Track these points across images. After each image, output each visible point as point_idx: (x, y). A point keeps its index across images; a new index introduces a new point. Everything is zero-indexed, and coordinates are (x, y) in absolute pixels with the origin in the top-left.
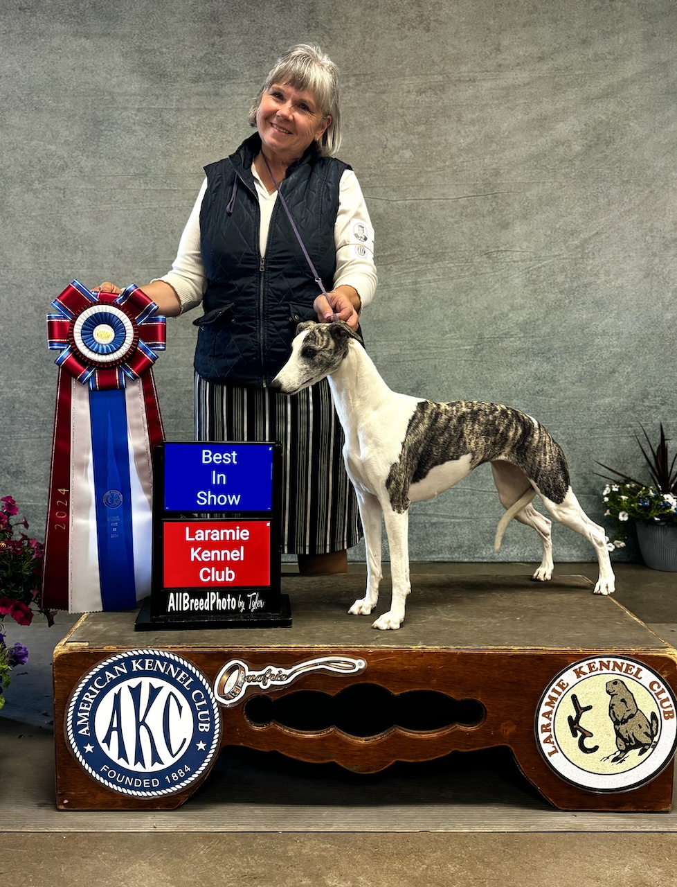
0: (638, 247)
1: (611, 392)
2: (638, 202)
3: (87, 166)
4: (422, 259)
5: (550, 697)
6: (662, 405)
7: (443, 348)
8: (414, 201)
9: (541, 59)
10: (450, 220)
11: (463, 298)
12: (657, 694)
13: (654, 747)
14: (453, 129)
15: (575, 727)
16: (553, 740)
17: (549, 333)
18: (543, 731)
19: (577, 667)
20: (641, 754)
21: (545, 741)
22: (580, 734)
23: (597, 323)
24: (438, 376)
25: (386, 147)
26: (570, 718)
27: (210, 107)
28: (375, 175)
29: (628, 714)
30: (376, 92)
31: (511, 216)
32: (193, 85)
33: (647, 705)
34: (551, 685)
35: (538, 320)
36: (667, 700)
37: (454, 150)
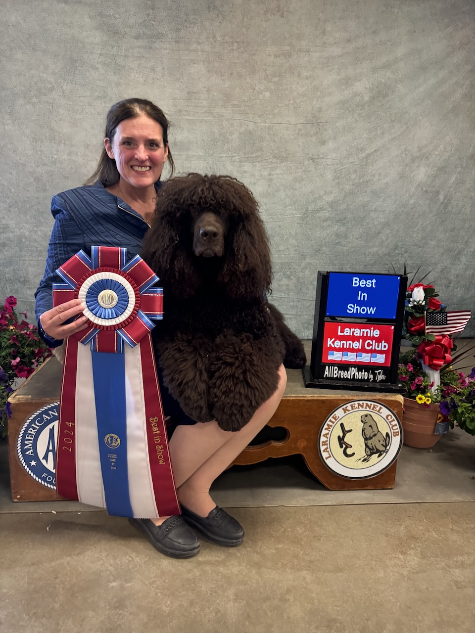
0: (398, 160)
1: (377, 245)
2: (399, 133)
3: (67, 89)
4: (274, 160)
5: (328, 425)
6: (405, 252)
7: (285, 215)
8: (270, 124)
9: (349, 41)
10: (291, 137)
11: (298, 185)
12: (390, 422)
13: (387, 453)
14: (295, 81)
15: (342, 442)
16: (329, 450)
17: (345, 209)
18: (323, 445)
19: (344, 407)
20: (379, 457)
21: (324, 451)
22: (344, 446)
23: (372, 204)
24: (281, 232)
25: (255, 89)
26: (339, 437)
27: (146, 56)
28: (248, 106)
29: (373, 434)
30: (249, 54)
31: (327, 137)
32: (135, 41)
33: (384, 428)
34: (329, 417)
35: (340, 200)
36: (396, 425)
37: (295, 94)
